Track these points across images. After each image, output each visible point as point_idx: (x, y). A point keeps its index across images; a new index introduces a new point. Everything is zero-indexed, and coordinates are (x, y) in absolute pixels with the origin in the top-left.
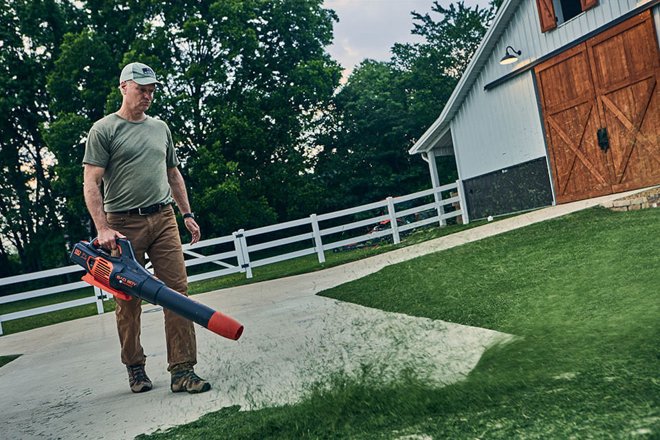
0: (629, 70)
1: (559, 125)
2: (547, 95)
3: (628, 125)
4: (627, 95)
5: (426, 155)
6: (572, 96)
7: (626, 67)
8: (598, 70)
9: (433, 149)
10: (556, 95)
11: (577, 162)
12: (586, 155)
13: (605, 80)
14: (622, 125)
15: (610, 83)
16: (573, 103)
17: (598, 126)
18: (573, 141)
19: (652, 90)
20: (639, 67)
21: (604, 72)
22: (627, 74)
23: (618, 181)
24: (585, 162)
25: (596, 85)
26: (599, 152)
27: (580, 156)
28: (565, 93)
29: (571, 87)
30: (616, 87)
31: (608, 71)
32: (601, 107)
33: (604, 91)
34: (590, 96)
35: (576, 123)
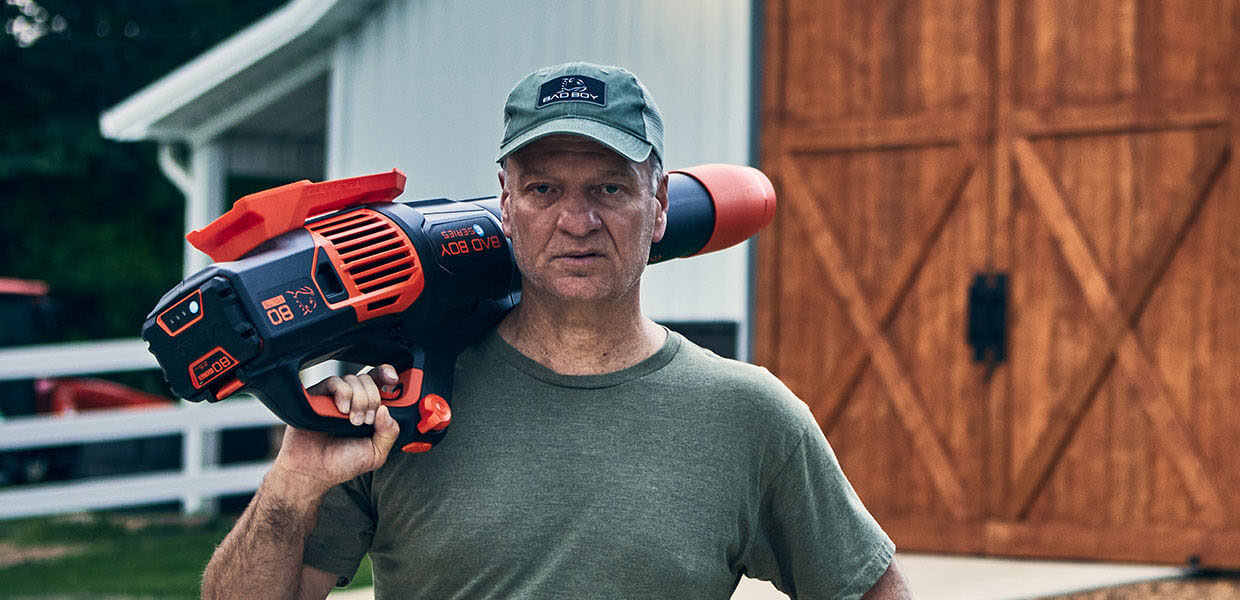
0: (1142, 70)
1: (823, 204)
2: (797, 57)
3: (1095, 288)
4: (1115, 166)
5: (183, 154)
6: (899, 100)
7: (1128, 50)
8: (1023, 29)
9: (228, 139)
10: (835, 75)
11: (867, 388)
12: (908, 366)
13: (1043, 76)
14: (1071, 284)
15: (1060, 97)
16: (899, 130)
17: (978, 257)
18: (870, 292)
19: (1212, 175)
20: (1180, 68)
21: (1045, 38)
22: (1128, 81)
23: (1016, 506)
24: (901, 395)
25: (1004, 88)
26: (961, 370)
27: (885, 361)
28: (874, 79)
29: (901, 62)
30: (1075, 118)
31: (1060, 45)
32: (1004, 187)
33: (1029, 119)
34: (967, 123)
35: (894, 215)
